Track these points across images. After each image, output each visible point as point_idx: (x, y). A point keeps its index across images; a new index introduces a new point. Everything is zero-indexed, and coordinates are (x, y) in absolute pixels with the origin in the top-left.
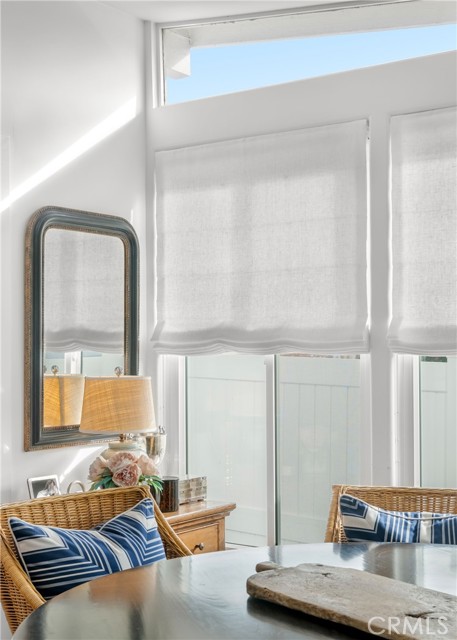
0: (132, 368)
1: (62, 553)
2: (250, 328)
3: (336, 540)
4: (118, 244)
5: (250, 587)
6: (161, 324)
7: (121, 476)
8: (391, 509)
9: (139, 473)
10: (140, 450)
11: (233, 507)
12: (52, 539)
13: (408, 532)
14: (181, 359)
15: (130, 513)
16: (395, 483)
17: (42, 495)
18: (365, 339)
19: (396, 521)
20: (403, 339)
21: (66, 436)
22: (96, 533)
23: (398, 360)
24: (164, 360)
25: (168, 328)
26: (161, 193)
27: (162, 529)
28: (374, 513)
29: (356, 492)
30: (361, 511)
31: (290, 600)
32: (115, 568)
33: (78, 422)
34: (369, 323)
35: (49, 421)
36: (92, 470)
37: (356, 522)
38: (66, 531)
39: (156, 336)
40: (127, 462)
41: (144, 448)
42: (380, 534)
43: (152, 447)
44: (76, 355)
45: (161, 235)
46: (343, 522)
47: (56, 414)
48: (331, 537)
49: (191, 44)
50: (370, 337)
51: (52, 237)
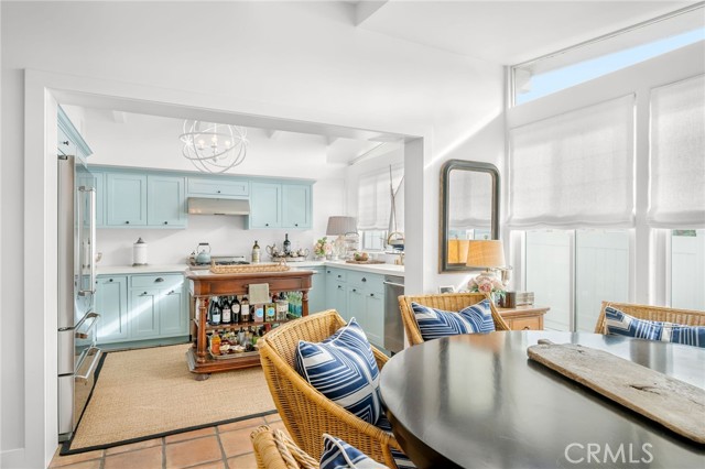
0: (496, 236)
1: (437, 322)
2: (560, 215)
3: (602, 333)
4: (488, 177)
5: (529, 353)
6: (512, 215)
7: (483, 288)
8: (643, 318)
9: (492, 288)
10: (497, 277)
11: (548, 309)
12: (432, 314)
13: (653, 334)
14: (523, 233)
15: (476, 306)
16: (652, 303)
17: (446, 293)
18: (631, 219)
19: (645, 325)
20: (657, 219)
21: (459, 267)
22: (456, 314)
23: (654, 233)
24: (514, 234)
25: (515, 217)
26: (512, 151)
27: (494, 315)
28: (628, 320)
29: (618, 306)
30: (619, 317)
31: (550, 363)
32: (464, 332)
33: (465, 261)
34: (634, 211)
35: (451, 260)
36: (469, 284)
37: (615, 323)
38: (441, 311)
39: (508, 221)
40: (485, 281)
41: (500, 276)
42: (632, 332)
43: (504, 275)
44: (472, 231)
45: (512, 171)
46: (608, 322)
47: (456, 257)
48: (599, 330)
49: (532, 74)
50: (635, 219)
51: (453, 174)
